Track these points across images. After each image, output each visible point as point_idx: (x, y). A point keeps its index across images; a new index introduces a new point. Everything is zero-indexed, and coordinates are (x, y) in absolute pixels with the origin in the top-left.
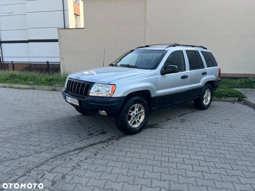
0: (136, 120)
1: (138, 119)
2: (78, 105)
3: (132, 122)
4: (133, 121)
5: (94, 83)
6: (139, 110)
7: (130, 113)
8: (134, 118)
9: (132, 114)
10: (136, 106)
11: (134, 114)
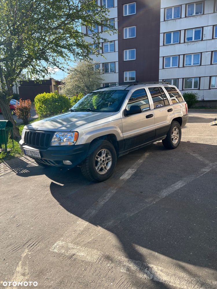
0: (104, 167)
1: (105, 165)
2: (40, 157)
3: (98, 168)
4: (100, 167)
5: (55, 132)
6: (106, 156)
7: (97, 158)
8: (101, 164)
9: (99, 159)
10: (104, 151)
11: (101, 159)
